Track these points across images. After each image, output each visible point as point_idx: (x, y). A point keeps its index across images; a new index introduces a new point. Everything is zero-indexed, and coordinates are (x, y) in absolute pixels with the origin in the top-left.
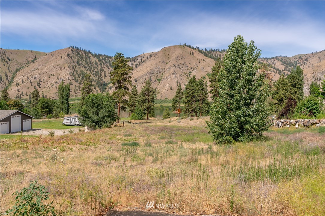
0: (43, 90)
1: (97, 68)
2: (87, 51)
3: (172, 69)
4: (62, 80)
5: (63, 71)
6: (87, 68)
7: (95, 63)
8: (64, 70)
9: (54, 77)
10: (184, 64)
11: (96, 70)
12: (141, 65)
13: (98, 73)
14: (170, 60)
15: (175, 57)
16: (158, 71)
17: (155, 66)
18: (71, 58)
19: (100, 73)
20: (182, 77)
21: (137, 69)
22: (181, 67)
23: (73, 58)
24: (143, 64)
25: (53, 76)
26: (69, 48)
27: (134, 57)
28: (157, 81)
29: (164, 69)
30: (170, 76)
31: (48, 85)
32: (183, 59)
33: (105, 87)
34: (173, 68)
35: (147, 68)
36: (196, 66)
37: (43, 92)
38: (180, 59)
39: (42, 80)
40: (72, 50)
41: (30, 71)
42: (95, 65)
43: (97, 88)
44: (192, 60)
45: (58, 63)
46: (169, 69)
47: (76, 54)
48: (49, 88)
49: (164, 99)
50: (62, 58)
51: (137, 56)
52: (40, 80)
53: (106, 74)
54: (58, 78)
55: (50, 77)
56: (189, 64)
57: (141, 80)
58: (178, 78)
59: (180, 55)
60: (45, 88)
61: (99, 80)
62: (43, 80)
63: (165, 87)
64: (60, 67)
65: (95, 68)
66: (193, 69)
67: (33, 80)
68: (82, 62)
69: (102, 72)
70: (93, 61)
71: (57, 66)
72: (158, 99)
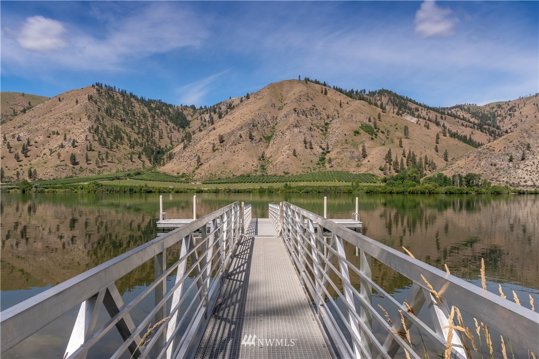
0: (34, 162)
1: (146, 123)
2: (128, 93)
3: (293, 118)
4: (72, 141)
5: (77, 125)
6: (127, 122)
7: (142, 114)
8: (80, 123)
9: (59, 136)
10: (314, 108)
11: (143, 127)
12: (229, 113)
13: (148, 131)
14: (285, 103)
15: (294, 97)
16: (265, 122)
17: (257, 113)
18: (96, 103)
19: (150, 131)
20: (313, 133)
21: (223, 121)
22: (308, 114)
23: (99, 103)
24: (233, 111)
25: (55, 135)
26: (93, 86)
27: (214, 106)
28: (264, 140)
29: (276, 118)
30: (289, 131)
31: (43, 152)
32: (310, 100)
33: (159, 156)
34: (294, 115)
35: (243, 118)
36: (336, 113)
37: (32, 166)
38: (304, 100)
39: (32, 143)
40: (99, 90)
41: (14, 128)
42: (141, 118)
43: (144, 157)
44: (327, 103)
45: (70, 111)
46: (286, 117)
47: (106, 97)
48: (45, 157)
49: (283, 174)
50: (77, 102)
51: (219, 104)
52: (29, 142)
53: (162, 133)
54: (65, 139)
55: (49, 137)
56: (322, 110)
57: (233, 138)
58: (306, 135)
59: (303, 93)
60: (38, 158)
61: (150, 143)
62: (36, 142)
63: (282, 150)
64: (72, 119)
65: (142, 122)
66: (331, 119)
67: (13, 142)
68: (117, 111)
69: (154, 130)
70: (139, 110)
71: (65, 117)
72: (270, 173)
